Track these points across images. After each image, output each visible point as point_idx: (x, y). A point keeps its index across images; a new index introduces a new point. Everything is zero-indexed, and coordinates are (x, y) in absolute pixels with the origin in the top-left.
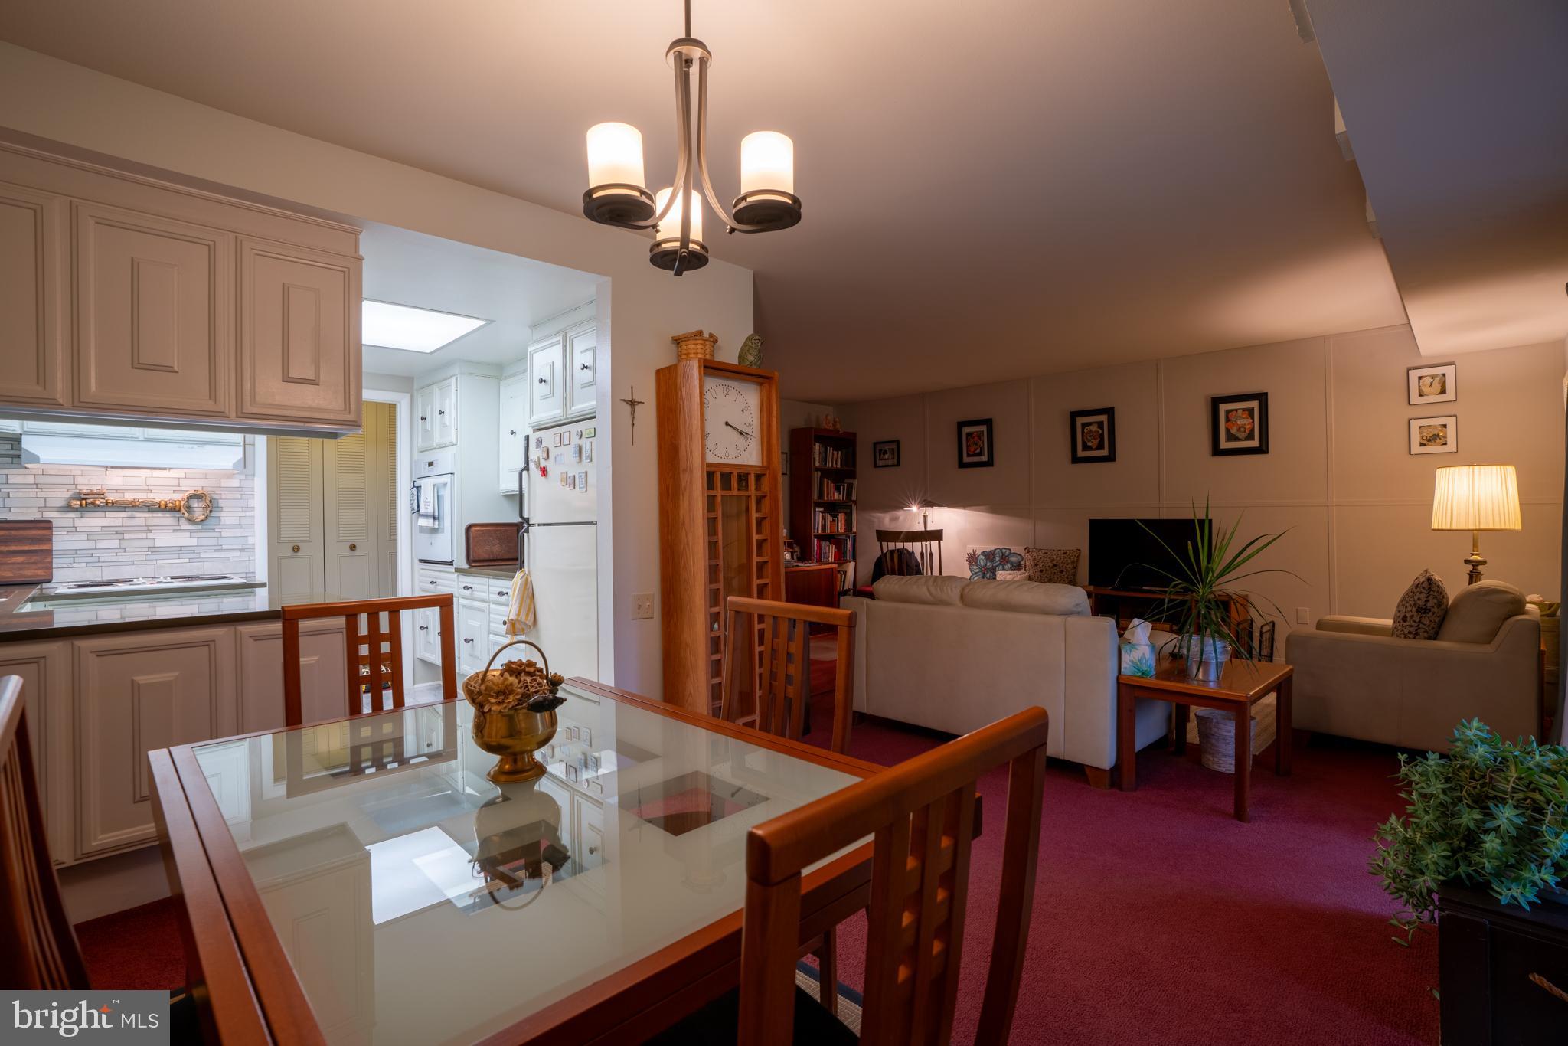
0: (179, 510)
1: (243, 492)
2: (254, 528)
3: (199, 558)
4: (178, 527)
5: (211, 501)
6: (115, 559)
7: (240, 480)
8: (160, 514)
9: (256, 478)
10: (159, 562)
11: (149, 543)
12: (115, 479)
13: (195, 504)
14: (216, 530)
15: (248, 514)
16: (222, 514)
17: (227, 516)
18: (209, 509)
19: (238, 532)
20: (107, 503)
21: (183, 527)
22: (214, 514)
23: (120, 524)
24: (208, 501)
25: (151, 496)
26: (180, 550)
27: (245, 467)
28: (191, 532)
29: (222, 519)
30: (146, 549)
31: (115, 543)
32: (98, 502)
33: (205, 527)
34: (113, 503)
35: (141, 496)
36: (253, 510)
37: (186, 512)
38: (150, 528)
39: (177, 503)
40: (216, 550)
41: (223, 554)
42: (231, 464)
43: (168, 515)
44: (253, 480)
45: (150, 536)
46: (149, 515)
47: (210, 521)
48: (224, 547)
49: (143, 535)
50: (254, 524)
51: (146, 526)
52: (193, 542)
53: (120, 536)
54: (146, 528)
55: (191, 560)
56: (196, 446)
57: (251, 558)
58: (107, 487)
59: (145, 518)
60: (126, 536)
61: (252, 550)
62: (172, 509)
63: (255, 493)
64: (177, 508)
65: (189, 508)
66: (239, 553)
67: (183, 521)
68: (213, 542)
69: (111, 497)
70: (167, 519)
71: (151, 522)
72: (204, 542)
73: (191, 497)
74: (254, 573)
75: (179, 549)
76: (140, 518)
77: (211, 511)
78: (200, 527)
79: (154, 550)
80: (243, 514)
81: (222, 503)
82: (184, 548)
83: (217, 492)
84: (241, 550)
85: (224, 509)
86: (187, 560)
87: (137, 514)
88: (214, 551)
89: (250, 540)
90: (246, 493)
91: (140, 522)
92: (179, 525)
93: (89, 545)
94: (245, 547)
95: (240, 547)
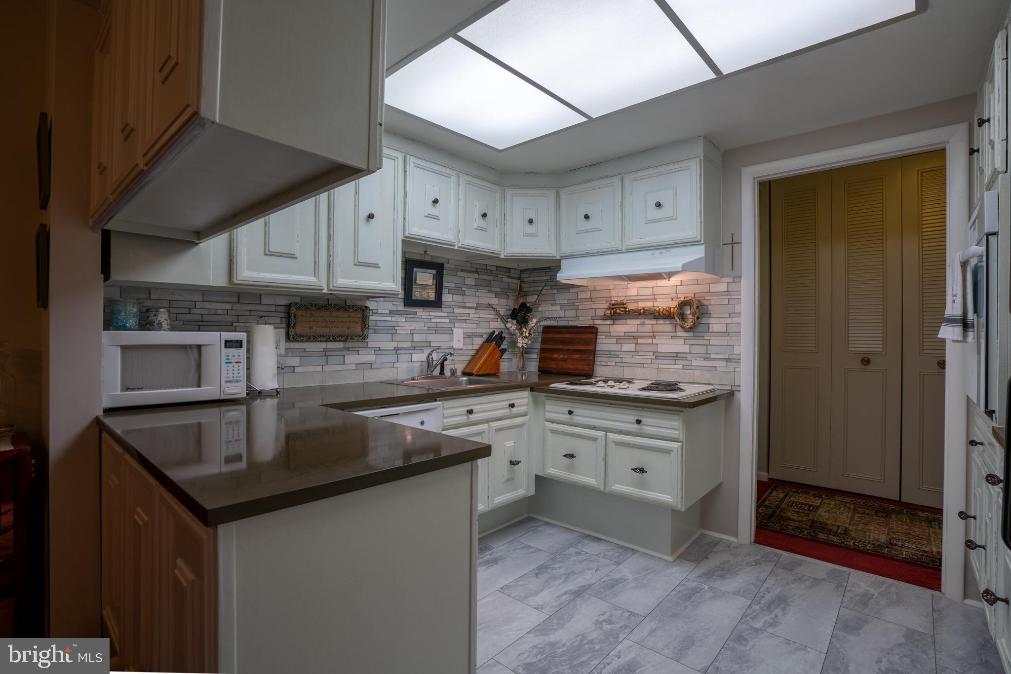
0: (674, 318)
1: (730, 297)
2: (740, 336)
3: (691, 365)
4: (674, 334)
5: (698, 307)
6: (632, 361)
7: (728, 283)
8: (662, 321)
11: (653, 348)
12: (634, 290)
13: (688, 311)
14: (706, 338)
15: (735, 320)
16: (711, 321)
17: (716, 324)
18: (696, 315)
19: (725, 340)
20: (625, 312)
21: (679, 334)
22: (704, 321)
23: (636, 331)
24: (695, 307)
25: (656, 304)
26: (676, 357)
27: (732, 269)
28: (685, 339)
29: (711, 325)
30: (651, 354)
31: (632, 347)
32: (618, 311)
33: (696, 334)
34: (629, 311)
35: (648, 305)
36: (740, 317)
37: (678, 319)
38: (655, 334)
39: (672, 309)
40: (705, 359)
41: (710, 364)
42: (681, 265)
43: (667, 322)
44: (740, 282)
45: (655, 341)
46: (654, 322)
47: (701, 328)
48: (712, 356)
49: (649, 341)
50: (740, 332)
51: (652, 332)
52: (685, 349)
53: (635, 341)
54: (652, 334)
55: (685, 367)
56: (664, 251)
57: (737, 370)
58: (627, 298)
59: (652, 324)
60: (640, 341)
61: (738, 361)
62: (667, 315)
63: (742, 297)
64: (672, 315)
65: (681, 315)
66: (725, 363)
67: (679, 328)
68: (702, 349)
69: (631, 306)
70: (664, 326)
71: (658, 328)
72: (696, 349)
73: (683, 304)
75: (675, 355)
76: (649, 325)
77: (698, 318)
78: (692, 334)
79: (657, 355)
80: (729, 321)
81: (711, 309)
82: (679, 355)
83: (707, 298)
84: (728, 360)
85: (713, 315)
86: (681, 367)
87: (647, 322)
88: (703, 359)
89: (737, 350)
90: (733, 297)
91: (648, 328)
92: (676, 332)
93: (616, 347)
94: (731, 357)
95: (726, 357)
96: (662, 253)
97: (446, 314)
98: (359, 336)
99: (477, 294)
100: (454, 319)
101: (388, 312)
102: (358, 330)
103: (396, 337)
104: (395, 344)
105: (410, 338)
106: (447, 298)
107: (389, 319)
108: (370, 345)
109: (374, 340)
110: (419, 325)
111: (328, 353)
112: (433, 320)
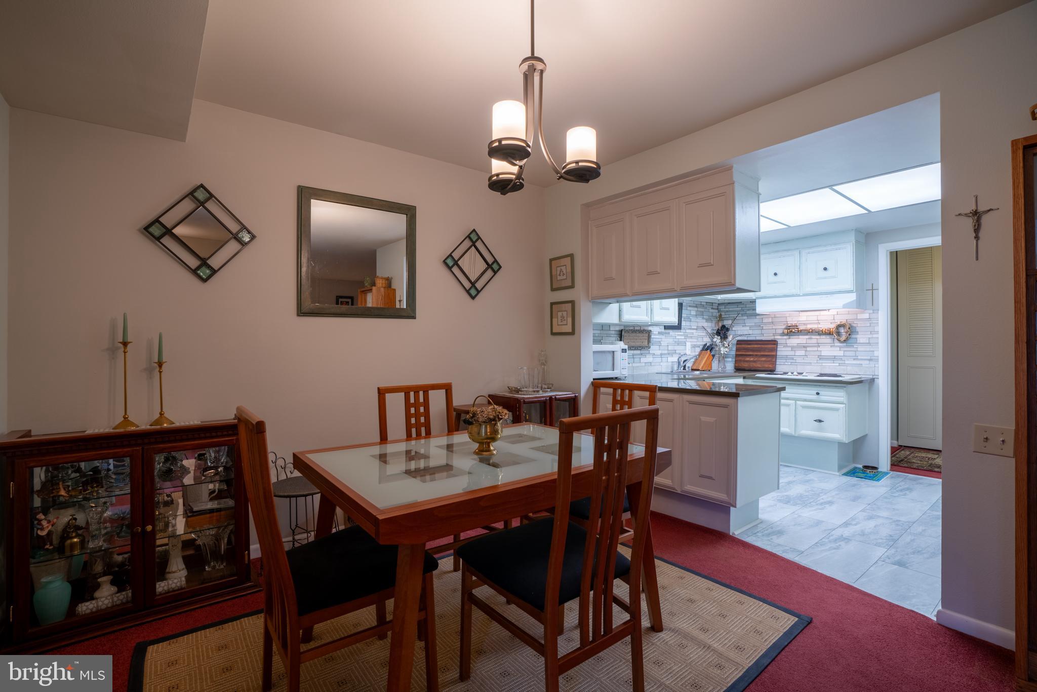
0: (833, 334)
1: (871, 322)
2: (878, 345)
3: (845, 363)
4: (833, 345)
5: (849, 328)
6: (803, 361)
7: (870, 314)
8: (824, 337)
9: (879, 312)
10: (823, 364)
11: (818, 353)
12: (803, 317)
13: (842, 330)
14: (855, 347)
15: (875, 336)
16: (858, 336)
17: (861, 338)
18: (848, 333)
19: (868, 348)
20: (798, 331)
21: (836, 345)
22: (853, 336)
23: (805, 342)
24: (847, 328)
25: (819, 326)
26: (834, 358)
27: (873, 305)
28: (840, 347)
29: (858, 339)
30: (817, 357)
31: (803, 353)
32: (793, 331)
33: (848, 344)
34: (801, 331)
35: (814, 326)
36: (878, 334)
37: (835, 335)
38: (820, 345)
39: (831, 329)
40: (854, 359)
41: (858, 362)
43: (828, 337)
44: (878, 313)
45: (819, 349)
46: (818, 337)
47: (850, 341)
48: (859, 358)
49: (816, 349)
50: (878, 343)
51: (817, 343)
52: (841, 353)
53: (805, 349)
54: (817, 345)
55: (841, 365)
57: (876, 365)
58: (799, 322)
59: (817, 339)
60: (808, 349)
61: (877, 360)
62: (829, 333)
63: (879, 322)
64: (831, 333)
65: (839, 334)
66: (868, 362)
67: (836, 341)
68: (852, 354)
69: (801, 328)
70: (826, 339)
71: (820, 341)
72: (847, 354)
73: (839, 326)
75: (834, 357)
76: (815, 339)
77: (850, 335)
78: (845, 344)
79: (821, 358)
80: (870, 336)
81: (858, 329)
82: (836, 357)
83: (855, 322)
84: (870, 360)
85: (859, 333)
86: (838, 364)
87: (813, 337)
89: (876, 354)
90: (873, 322)
91: (814, 341)
92: (834, 343)
93: (792, 353)
94: (872, 358)
95: (869, 358)
96: (827, 297)
97: (682, 334)
98: (646, 347)
99: (697, 320)
100: (686, 336)
101: (657, 333)
102: (646, 343)
103: (661, 347)
104: (660, 352)
105: (667, 348)
106: (683, 323)
107: (658, 337)
108: (650, 352)
109: (654, 349)
110: (671, 340)
111: (635, 357)
112: (677, 337)
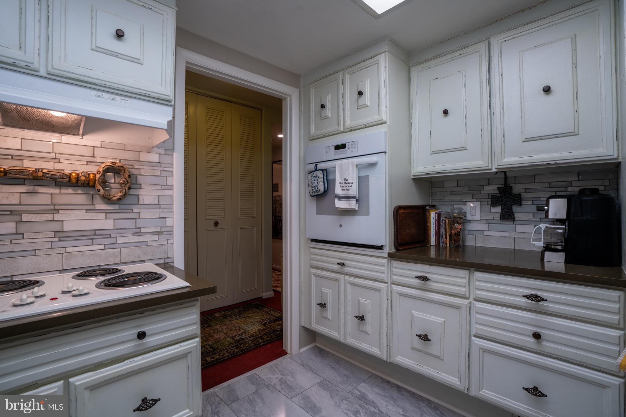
0: (94, 186)
1: (162, 168)
2: (172, 209)
3: (116, 243)
4: (92, 207)
5: (129, 176)
7: (160, 154)
8: (70, 191)
9: (175, 154)
10: (68, 250)
11: (56, 227)
12: (11, 141)
13: (111, 178)
14: (134, 211)
15: (167, 192)
16: (141, 192)
17: (147, 195)
18: (128, 185)
19: (157, 214)
21: (97, 207)
22: (132, 192)
23: (18, 202)
24: (126, 176)
25: (58, 166)
26: (94, 235)
28: (107, 212)
29: (141, 197)
30: (52, 235)
31: (10, 227)
33: (122, 207)
34: (6, 173)
35: (47, 166)
36: (172, 189)
37: (101, 188)
38: (57, 207)
39: (91, 176)
40: (134, 234)
41: (141, 239)
43: (80, 192)
44: (172, 155)
45: (57, 217)
46: (57, 191)
47: (128, 200)
48: (143, 230)
49: (49, 217)
50: (171, 204)
51: (52, 204)
52: (109, 224)
53: (16, 218)
54: (52, 207)
55: (107, 247)
56: (118, 98)
57: (170, 242)
59: (51, 194)
60: (25, 217)
61: (171, 233)
62: (85, 183)
63: (175, 170)
64: (91, 183)
65: (104, 183)
66: (157, 236)
67: (98, 199)
68: (129, 224)
71: (60, 199)
72: (121, 224)
73: (108, 170)
74: (173, 257)
75: (93, 233)
77: (129, 188)
78: (117, 207)
79: (62, 236)
80: (161, 193)
81: (141, 179)
82: (97, 232)
83: (136, 167)
84: (160, 233)
85: (143, 186)
86: (102, 247)
87: (41, 190)
88: (131, 234)
89: (169, 222)
90: (166, 169)
91: (46, 199)
92: (92, 204)
94: (163, 229)
95: (159, 230)
96: (114, 99)
